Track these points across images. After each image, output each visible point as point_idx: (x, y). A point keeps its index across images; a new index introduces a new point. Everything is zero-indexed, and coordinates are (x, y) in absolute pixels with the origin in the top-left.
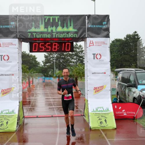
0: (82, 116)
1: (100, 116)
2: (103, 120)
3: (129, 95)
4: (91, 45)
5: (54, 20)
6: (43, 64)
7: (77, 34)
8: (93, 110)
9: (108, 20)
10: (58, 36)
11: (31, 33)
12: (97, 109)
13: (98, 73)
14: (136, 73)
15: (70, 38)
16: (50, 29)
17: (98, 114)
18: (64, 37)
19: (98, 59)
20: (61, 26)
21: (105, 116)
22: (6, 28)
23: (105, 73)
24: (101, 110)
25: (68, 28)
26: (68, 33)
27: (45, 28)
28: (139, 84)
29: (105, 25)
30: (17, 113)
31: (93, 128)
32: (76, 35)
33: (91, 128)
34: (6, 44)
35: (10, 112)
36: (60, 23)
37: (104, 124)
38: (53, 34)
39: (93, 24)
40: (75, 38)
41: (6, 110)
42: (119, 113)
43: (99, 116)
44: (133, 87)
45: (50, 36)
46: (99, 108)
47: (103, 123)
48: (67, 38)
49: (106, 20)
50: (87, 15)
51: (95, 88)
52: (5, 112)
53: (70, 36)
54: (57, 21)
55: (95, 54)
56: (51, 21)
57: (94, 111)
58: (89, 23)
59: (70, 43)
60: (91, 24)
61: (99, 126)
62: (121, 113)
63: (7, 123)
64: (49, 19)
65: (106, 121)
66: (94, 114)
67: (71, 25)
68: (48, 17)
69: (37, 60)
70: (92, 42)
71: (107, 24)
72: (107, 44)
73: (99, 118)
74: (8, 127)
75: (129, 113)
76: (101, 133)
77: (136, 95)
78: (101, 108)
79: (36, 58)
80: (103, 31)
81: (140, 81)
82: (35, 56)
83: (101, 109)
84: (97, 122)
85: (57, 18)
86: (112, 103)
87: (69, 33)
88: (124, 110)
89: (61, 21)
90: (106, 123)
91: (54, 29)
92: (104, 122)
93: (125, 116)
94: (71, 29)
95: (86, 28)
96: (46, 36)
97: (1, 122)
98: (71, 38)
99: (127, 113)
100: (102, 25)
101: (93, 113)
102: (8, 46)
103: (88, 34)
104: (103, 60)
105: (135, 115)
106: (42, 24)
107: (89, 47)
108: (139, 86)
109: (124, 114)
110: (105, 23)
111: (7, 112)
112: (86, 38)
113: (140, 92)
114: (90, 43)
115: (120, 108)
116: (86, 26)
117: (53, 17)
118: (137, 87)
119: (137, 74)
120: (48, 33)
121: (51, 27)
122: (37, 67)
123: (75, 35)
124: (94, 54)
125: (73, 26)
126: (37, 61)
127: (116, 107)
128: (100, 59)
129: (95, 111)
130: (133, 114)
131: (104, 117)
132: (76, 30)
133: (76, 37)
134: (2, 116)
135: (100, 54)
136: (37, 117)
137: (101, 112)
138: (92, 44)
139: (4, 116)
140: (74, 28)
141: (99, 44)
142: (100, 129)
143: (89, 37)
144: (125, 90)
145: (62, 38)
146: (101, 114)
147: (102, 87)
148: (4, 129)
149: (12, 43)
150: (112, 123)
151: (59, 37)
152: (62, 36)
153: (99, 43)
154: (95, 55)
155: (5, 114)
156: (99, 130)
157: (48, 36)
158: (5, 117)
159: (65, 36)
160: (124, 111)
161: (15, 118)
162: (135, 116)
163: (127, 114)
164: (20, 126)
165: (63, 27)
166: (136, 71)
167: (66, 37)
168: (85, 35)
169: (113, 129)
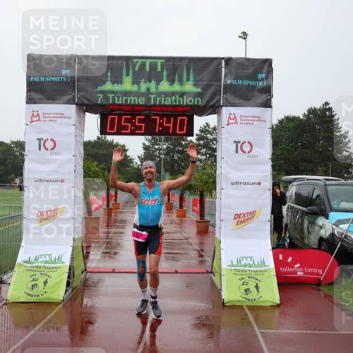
0: (208, 272)
1: (245, 276)
2: (252, 286)
3: (309, 233)
4: (231, 121)
5: (153, 66)
6: (139, 163)
7: (202, 98)
8: (230, 264)
9: (270, 70)
10: (160, 101)
11: (105, 93)
12: (239, 262)
13: (244, 184)
14: (325, 185)
15: (187, 106)
16: (144, 87)
17: (243, 271)
18: (174, 103)
19: (244, 152)
20: (168, 80)
21: (257, 277)
22: (52, 81)
23: (259, 184)
24: (247, 262)
25: (182, 85)
26: (182, 94)
27: (134, 84)
28: (332, 210)
29: (262, 80)
30: (68, 263)
31: (229, 302)
32: (200, 99)
33: (225, 301)
34: (51, 115)
35: (53, 259)
36: (165, 73)
37: (253, 294)
38: (150, 98)
39: (236, 78)
40: (198, 106)
41: (45, 256)
42: (287, 269)
43: (242, 276)
44: (319, 215)
45: (144, 100)
46: (244, 259)
47: (251, 292)
48: (180, 106)
49: (265, 69)
50: (223, 58)
51: (237, 216)
52: (43, 259)
53: (187, 101)
54: (159, 69)
55: (240, 142)
56: (148, 68)
57: (232, 265)
58: (229, 75)
59: (186, 118)
60: (233, 77)
61: (241, 299)
62: (291, 270)
63: (45, 283)
64: (143, 65)
65: (257, 287)
66: (233, 271)
67: (188, 80)
68: (140, 61)
69: (128, 153)
70: (232, 116)
71: (267, 78)
72: (265, 121)
73: (244, 281)
74: (45, 292)
75: (309, 270)
76: (246, 315)
77: (325, 233)
78: (249, 259)
79: (127, 150)
80: (259, 94)
81: (336, 202)
82: (123, 146)
83: (249, 261)
84: (239, 288)
85: (159, 62)
86: (273, 249)
87: (185, 97)
88: (298, 265)
89: (167, 70)
90: (258, 291)
91: (153, 85)
92: (253, 290)
93: (300, 277)
94: (189, 87)
95: (221, 85)
96: (135, 100)
97: (33, 280)
98: (190, 106)
99: (304, 271)
100: (256, 79)
101: (231, 270)
102: (54, 119)
103: (225, 99)
104: (255, 156)
105: (321, 275)
106: (128, 75)
107: (226, 127)
108: (332, 214)
109: (298, 273)
110: (263, 76)
111: (48, 258)
112: (221, 106)
113: (334, 227)
114: (230, 117)
115: (290, 259)
116: (221, 82)
117: (151, 60)
118: (328, 215)
119: (329, 188)
120: (138, 94)
121: (146, 82)
122: (127, 168)
123: (196, 99)
124: (237, 143)
125: (194, 81)
126: (129, 156)
127: (281, 257)
128: (250, 154)
129: (235, 266)
130: (318, 274)
131: (254, 278)
132: (199, 90)
133: (200, 103)
134: (37, 267)
135: (249, 143)
136: (113, 272)
137: (247, 268)
138: (234, 121)
139: (40, 267)
140: (195, 85)
141: (248, 121)
142: (244, 304)
143: (226, 106)
144: (302, 221)
145: (169, 106)
146: (248, 273)
147: (251, 213)
148: (38, 296)
149: (63, 114)
150: (270, 294)
151: (163, 103)
152: (168, 101)
153: (248, 118)
154: (239, 145)
155: (43, 264)
156: (241, 307)
157: (140, 100)
158: (42, 269)
159: (175, 101)
160: (299, 268)
161: (63, 273)
162: (322, 277)
163: (305, 273)
164: (73, 290)
165: (172, 82)
166: (327, 182)
167: (177, 103)
168: (219, 100)
169: (272, 306)
